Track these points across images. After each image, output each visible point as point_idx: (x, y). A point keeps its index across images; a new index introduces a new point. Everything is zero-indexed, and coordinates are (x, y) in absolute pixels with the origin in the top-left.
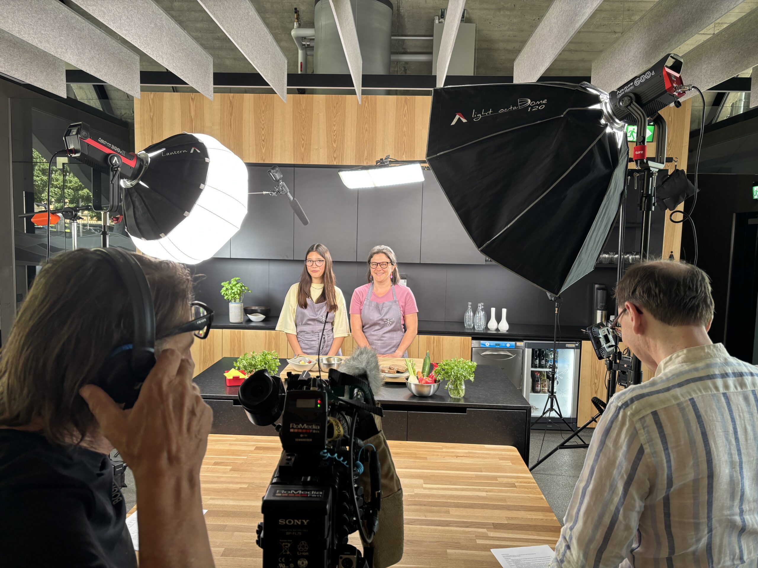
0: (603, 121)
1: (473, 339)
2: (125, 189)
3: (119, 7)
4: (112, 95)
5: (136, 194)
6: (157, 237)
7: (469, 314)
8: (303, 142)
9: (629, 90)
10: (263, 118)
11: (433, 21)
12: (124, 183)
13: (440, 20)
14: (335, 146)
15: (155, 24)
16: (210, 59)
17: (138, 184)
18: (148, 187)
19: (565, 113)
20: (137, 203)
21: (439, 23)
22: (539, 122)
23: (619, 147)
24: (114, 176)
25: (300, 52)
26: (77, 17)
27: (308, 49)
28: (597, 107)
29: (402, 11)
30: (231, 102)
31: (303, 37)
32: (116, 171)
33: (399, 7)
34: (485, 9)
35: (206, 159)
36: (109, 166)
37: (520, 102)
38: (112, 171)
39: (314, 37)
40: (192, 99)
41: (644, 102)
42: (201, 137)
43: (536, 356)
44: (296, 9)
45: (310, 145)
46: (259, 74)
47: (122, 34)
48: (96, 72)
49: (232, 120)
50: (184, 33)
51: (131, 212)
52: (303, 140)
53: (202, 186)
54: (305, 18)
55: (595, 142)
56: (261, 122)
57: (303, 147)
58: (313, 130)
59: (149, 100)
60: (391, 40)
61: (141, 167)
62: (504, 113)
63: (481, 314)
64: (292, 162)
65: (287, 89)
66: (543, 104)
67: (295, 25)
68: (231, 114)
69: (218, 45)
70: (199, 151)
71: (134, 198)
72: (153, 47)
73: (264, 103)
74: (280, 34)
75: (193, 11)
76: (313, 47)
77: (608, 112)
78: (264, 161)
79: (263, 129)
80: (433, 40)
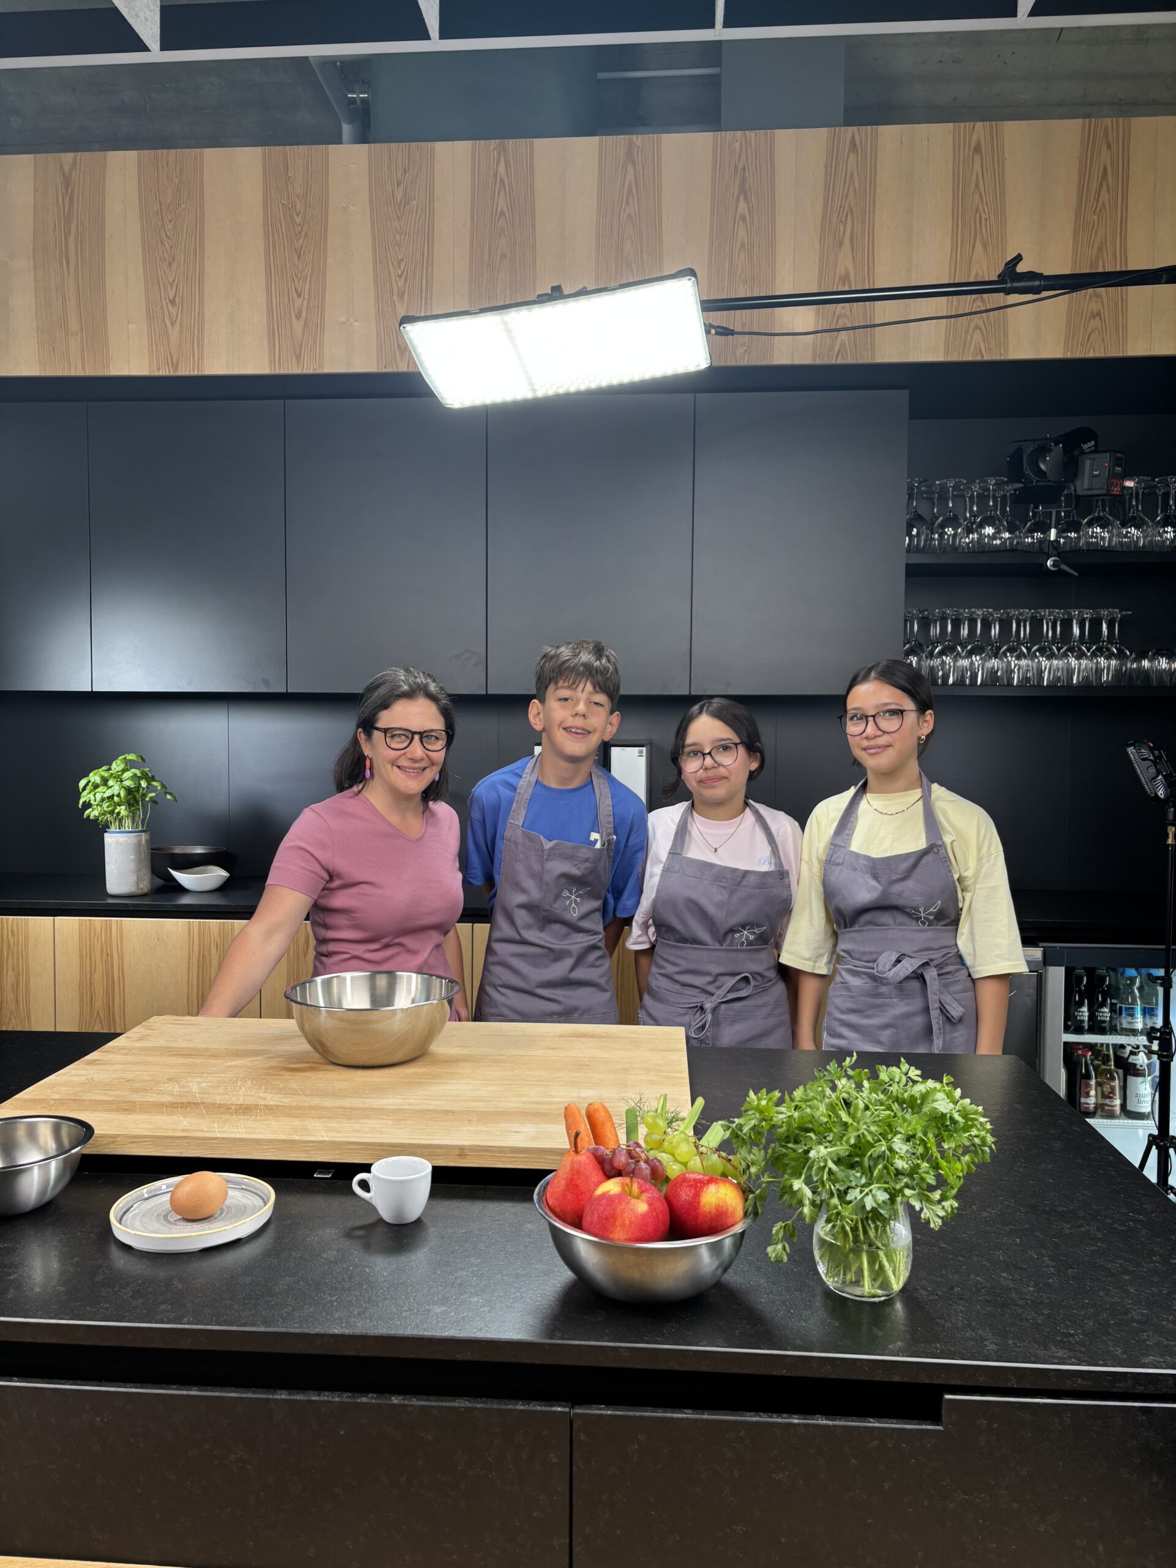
8: (298, 303)
10: (170, 226)
30: (66, 182)
43: (1080, 993)
45: (323, 310)
49: (72, 239)
52: (299, 295)
56: (162, 243)
57: (298, 318)
68: (68, 220)
73: (170, 181)
78: (175, 369)
79: (170, 264)
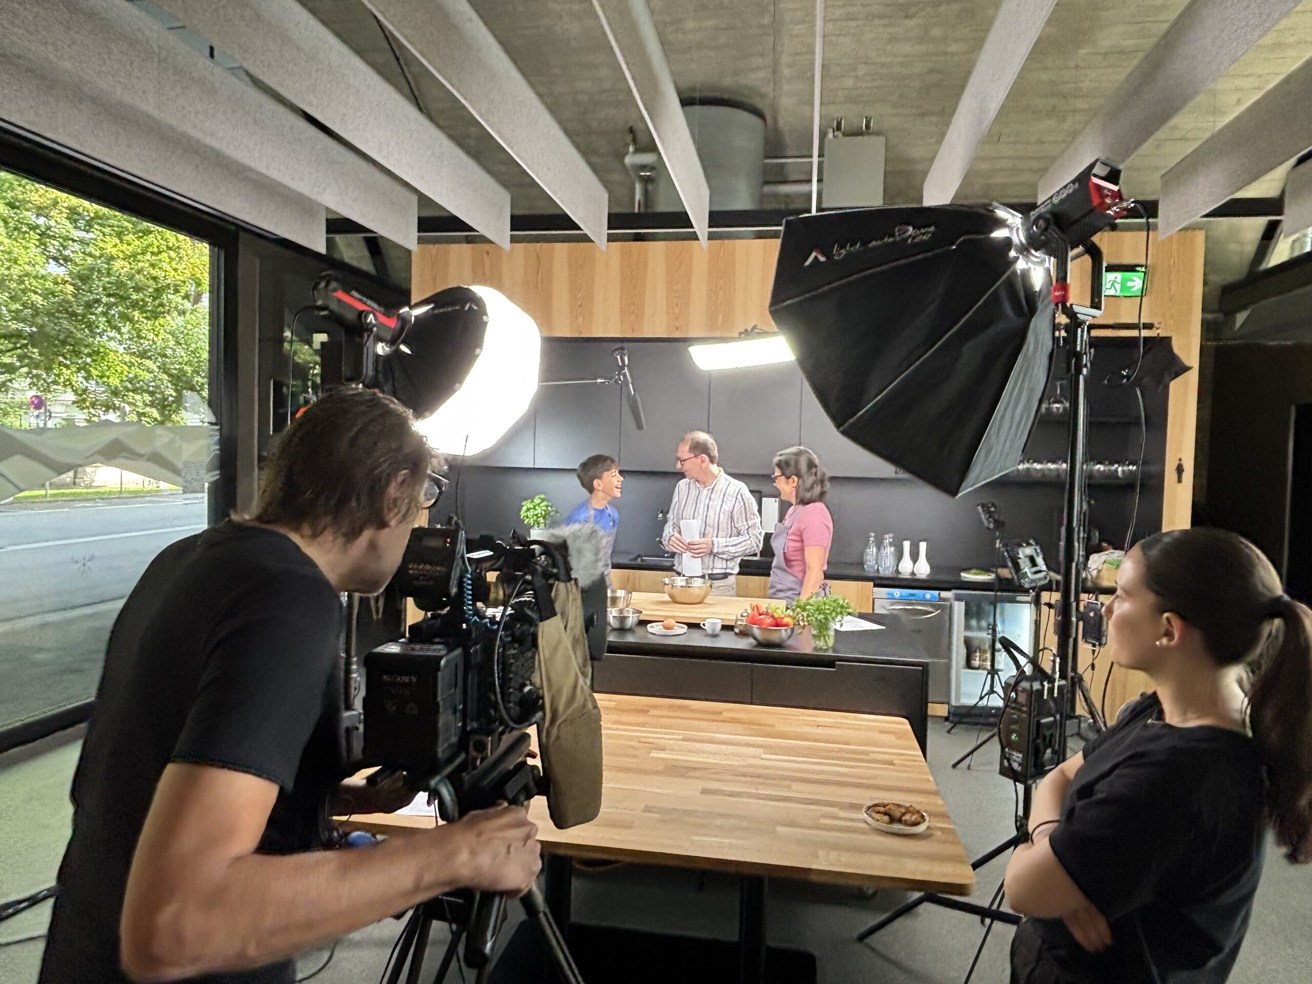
0: (1013, 253)
1: (875, 586)
2: (382, 356)
3: (386, 130)
4: (389, 253)
5: (395, 363)
7: (872, 550)
8: (633, 308)
9: (1045, 209)
10: (580, 276)
11: (826, 135)
12: (381, 349)
13: (836, 134)
14: (677, 311)
15: (433, 153)
17: (398, 349)
18: (411, 353)
19: (959, 244)
20: (398, 375)
21: (834, 136)
22: (922, 256)
23: (1038, 290)
24: (369, 336)
25: (638, 188)
27: (648, 182)
28: (999, 234)
31: (641, 166)
32: (372, 332)
33: (776, 118)
34: (900, 115)
35: (484, 317)
36: (363, 325)
37: (898, 231)
38: (367, 331)
39: (654, 166)
40: (485, 252)
41: (1067, 224)
43: (972, 614)
44: (631, 127)
45: (644, 310)
49: (539, 280)
52: (633, 304)
53: (477, 351)
54: (643, 141)
55: (1000, 282)
57: (633, 314)
58: (647, 289)
59: (431, 255)
60: (765, 164)
61: (402, 328)
62: (877, 246)
63: (890, 550)
64: (618, 335)
65: (608, 234)
66: (929, 232)
67: (631, 149)
68: (538, 272)
70: (476, 308)
71: (394, 369)
73: (580, 256)
76: (653, 180)
77: (1020, 241)
78: (580, 334)
79: (579, 291)
80: (823, 162)
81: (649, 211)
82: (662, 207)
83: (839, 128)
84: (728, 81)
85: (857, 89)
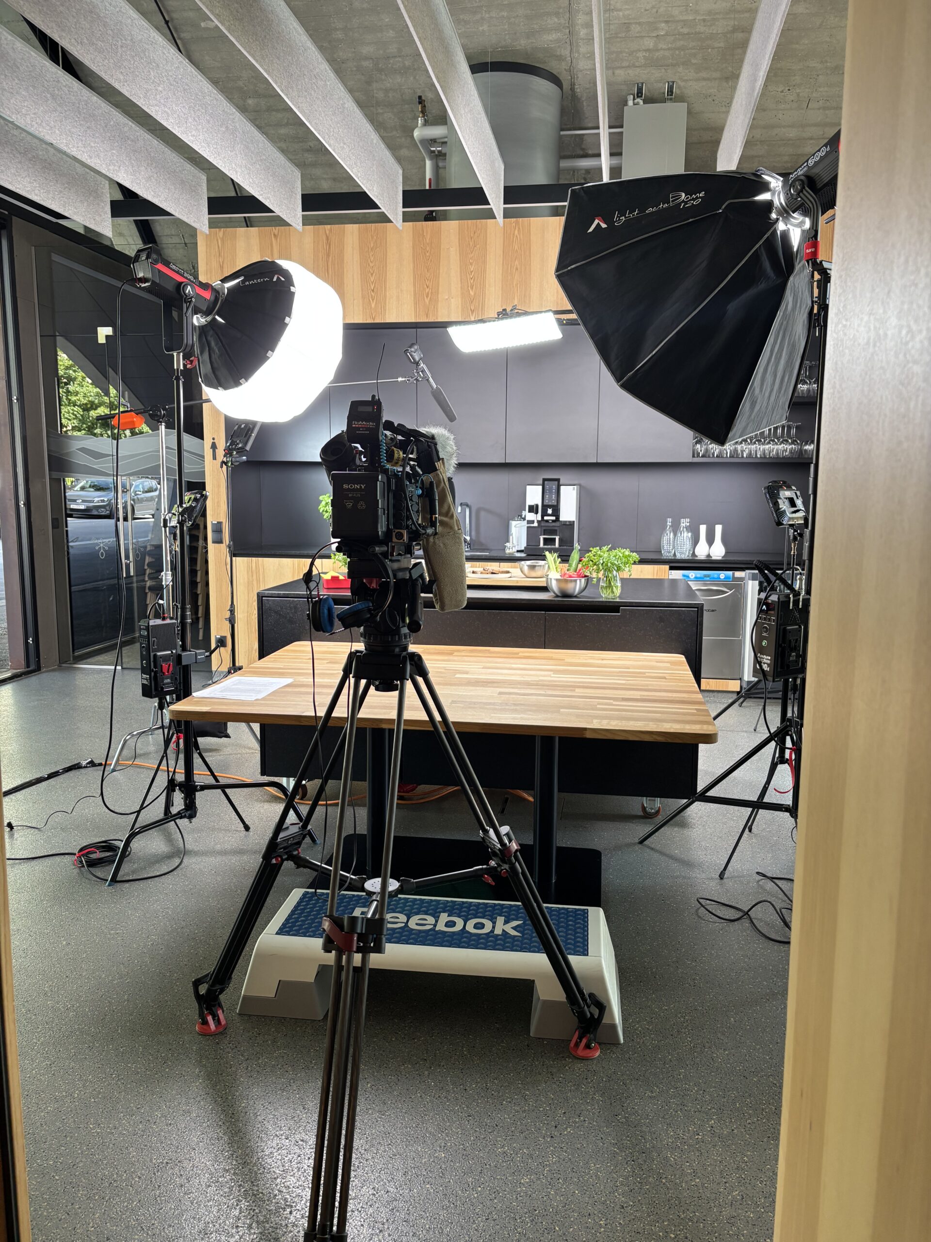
0: (774, 216)
1: (671, 568)
2: (199, 327)
3: (184, 107)
5: (211, 332)
6: (237, 384)
8: (427, 290)
9: (802, 172)
10: (372, 259)
11: (625, 103)
12: (198, 320)
13: (636, 101)
14: (472, 293)
15: (227, 127)
16: (297, 174)
17: (214, 319)
18: (223, 322)
19: (723, 207)
20: (213, 344)
21: (634, 104)
22: (691, 220)
23: (795, 249)
24: (187, 309)
25: (428, 163)
26: (131, 123)
27: (439, 157)
28: (764, 197)
29: (578, 90)
30: (327, 238)
31: (431, 140)
32: (190, 302)
33: (574, 84)
34: (704, 79)
35: (292, 288)
36: (182, 297)
37: (672, 198)
38: (186, 302)
39: (446, 140)
40: (274, 235)
41: (819, 185)
42: (284, 264)
44: (420, 97)
45: (438, 294)
46: (365, 192)
47: (189, 140)
48: (154, 196)
49: (330, 264)
50: (263, 138)
51: (206, 356)
52: (428, 287)
53: (287, 320)
54: (434, 111)
55: (761, 242)
56: (369, 265)
57: (427, 297)
58: (441, 271)
59: (217, 240)
60: (561, 137)
61: (216, 299)
62: (653, 212)
64: (412, 319)
65: (403, 212)
66: (700, 197)
67: (420, 122)
68: (328, 255)
69: (310, 159)
70: (283, 279)
71: (209, 338)
72: (225, 157)
73: (372, 237)
74: (398, 137)
75: (273, 110)
76: (445, 155)
77: (781, 204)
78: (374, 320)
79: (372, 274)
80: (622, 133)
81: (442, 186)
82: (456, 182)
83: (639, 94)
84: (523, 43)
85: (657, 50)
